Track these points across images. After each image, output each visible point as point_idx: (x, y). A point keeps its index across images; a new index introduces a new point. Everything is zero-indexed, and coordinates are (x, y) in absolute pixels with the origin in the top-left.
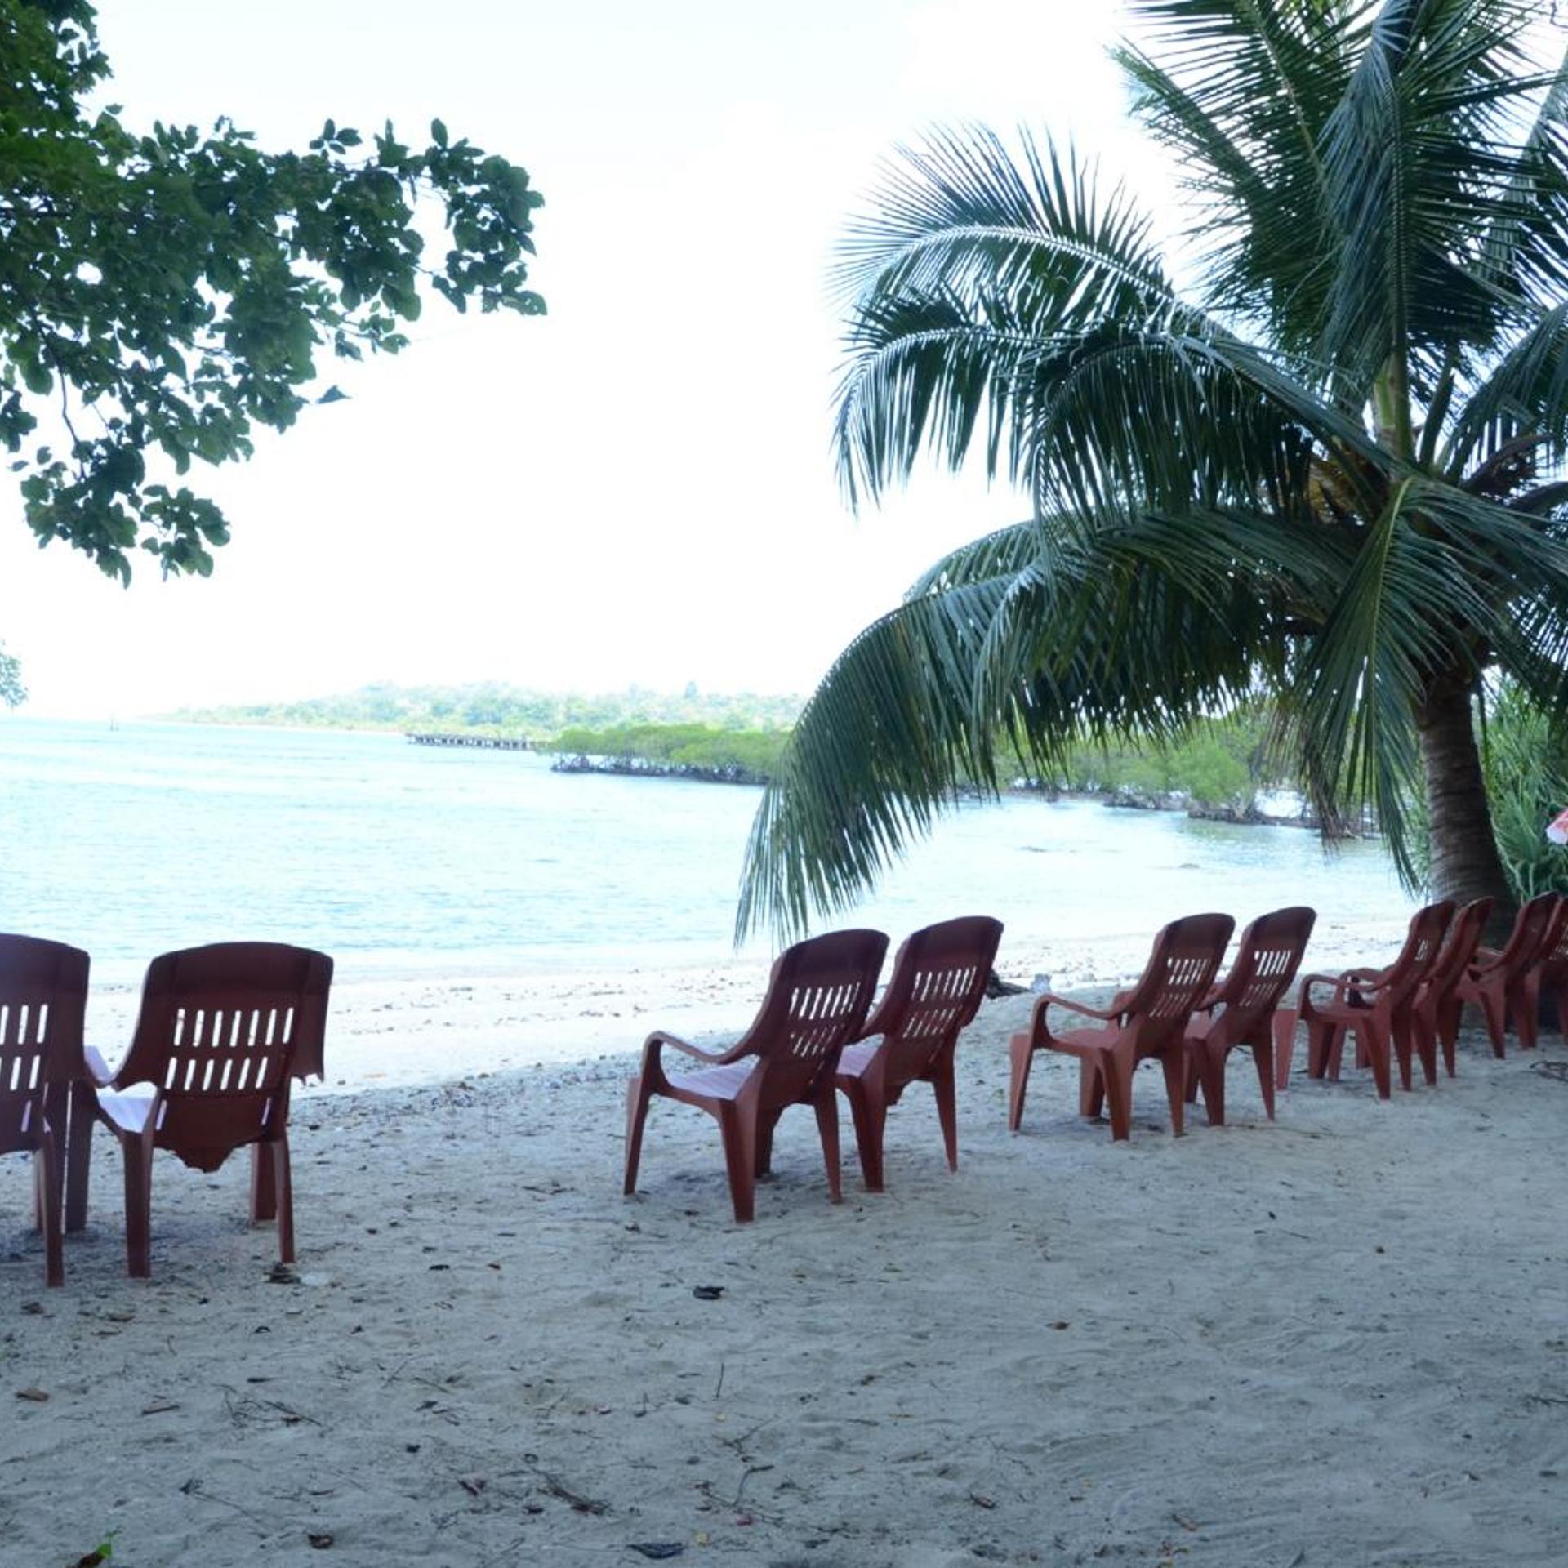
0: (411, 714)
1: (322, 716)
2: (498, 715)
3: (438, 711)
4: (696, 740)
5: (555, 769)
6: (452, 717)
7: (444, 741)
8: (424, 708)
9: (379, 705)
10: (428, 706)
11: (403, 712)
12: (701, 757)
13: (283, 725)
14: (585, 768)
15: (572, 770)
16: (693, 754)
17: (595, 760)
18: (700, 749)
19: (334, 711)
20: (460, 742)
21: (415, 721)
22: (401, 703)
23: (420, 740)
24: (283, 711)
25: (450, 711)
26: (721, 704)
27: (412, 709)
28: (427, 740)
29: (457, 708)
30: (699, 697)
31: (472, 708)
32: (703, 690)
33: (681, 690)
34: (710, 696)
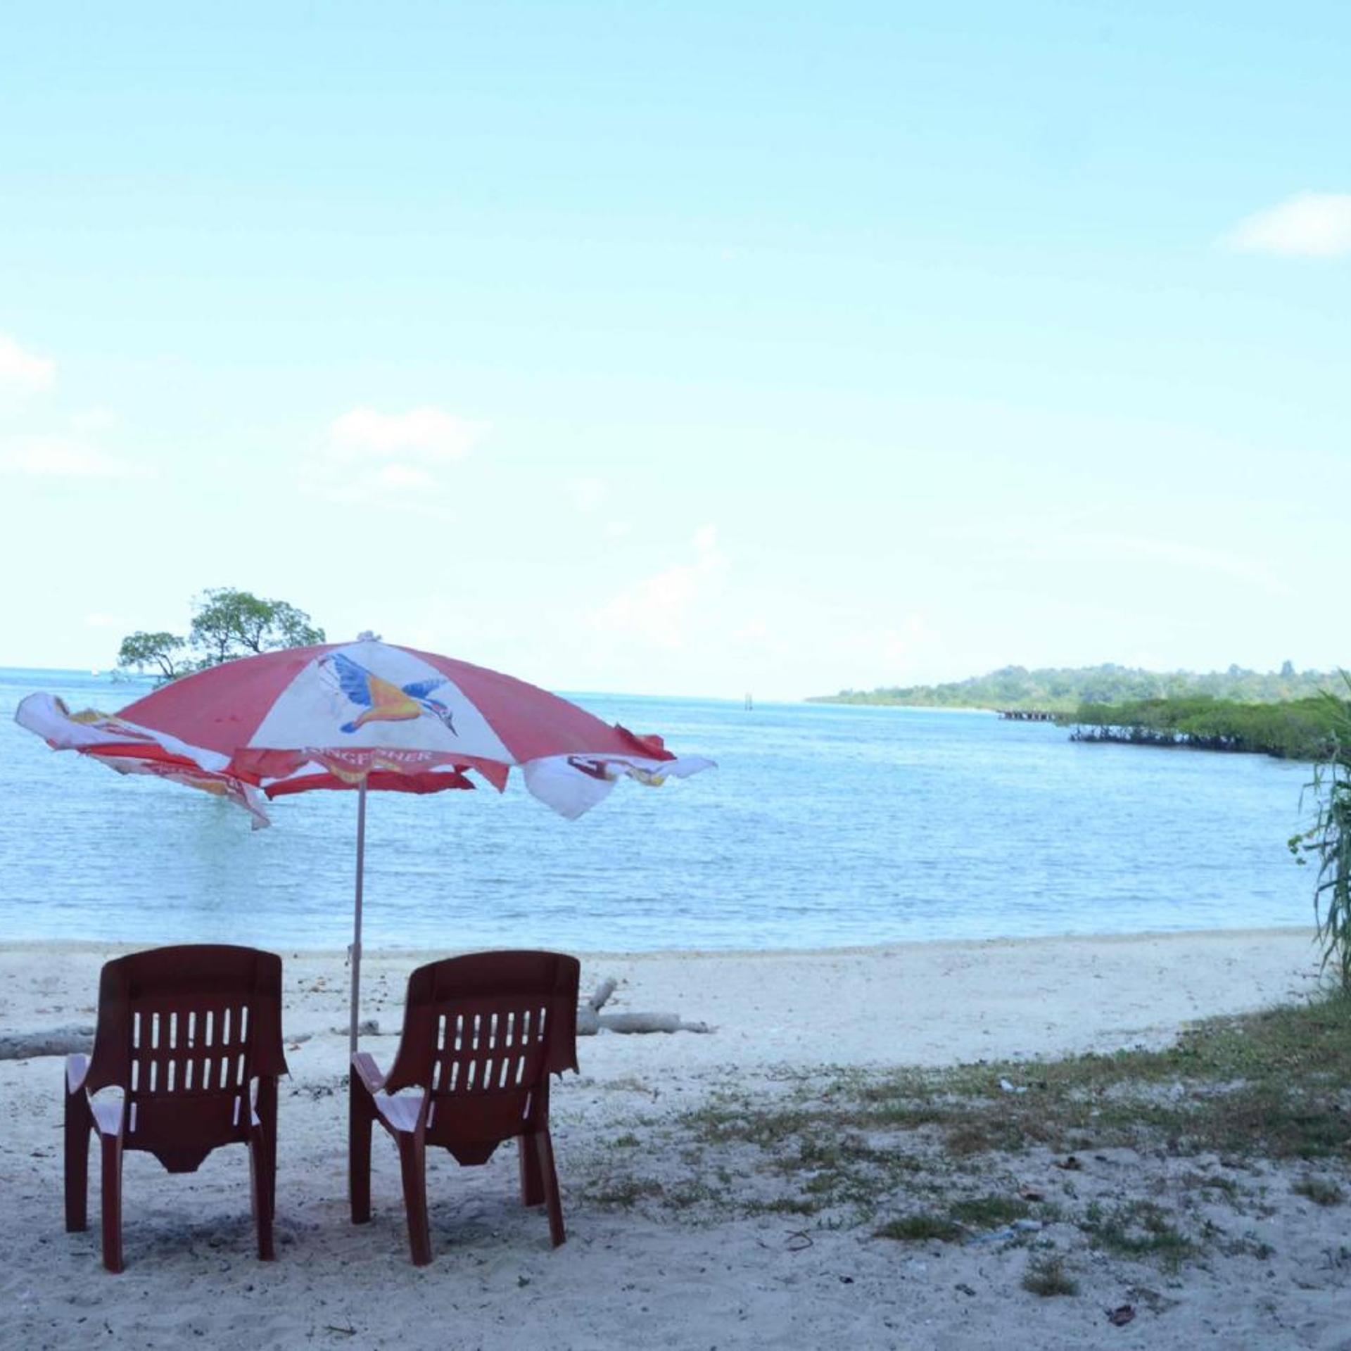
0: (1034, 695)
1: (955, 697)
2: (1108, 694)
3: (1057, 692)
4: (1200, 711)
5: (1072, 739)
6: (1067, 696)
7: (1030, 716)
8: (1042, 691)
9: (1006, 687)
10: (1048, 687)
11: (1027, 693)
12: (1203, 727)
13: (921, 705)
14: (1107, 739)
15: (1090, 739)
16: (1195, 724)
17: (1114, 730)
18: (1201, 719)
19: (968, 692)
20: (1044, 717)
21: (1037, 700)
22: (1026, 686)
23: (1009, 716)
24: (924, 693)
25: (1067, 691)
26: (1315, 682)
27: (1035, 690)
28: (1016, 715)
29: (1073, 689)
30: (1295, 676)
31: (1086, 689)
32: (1299, 669)
33: (1278, 670)
34: (1305, 674)
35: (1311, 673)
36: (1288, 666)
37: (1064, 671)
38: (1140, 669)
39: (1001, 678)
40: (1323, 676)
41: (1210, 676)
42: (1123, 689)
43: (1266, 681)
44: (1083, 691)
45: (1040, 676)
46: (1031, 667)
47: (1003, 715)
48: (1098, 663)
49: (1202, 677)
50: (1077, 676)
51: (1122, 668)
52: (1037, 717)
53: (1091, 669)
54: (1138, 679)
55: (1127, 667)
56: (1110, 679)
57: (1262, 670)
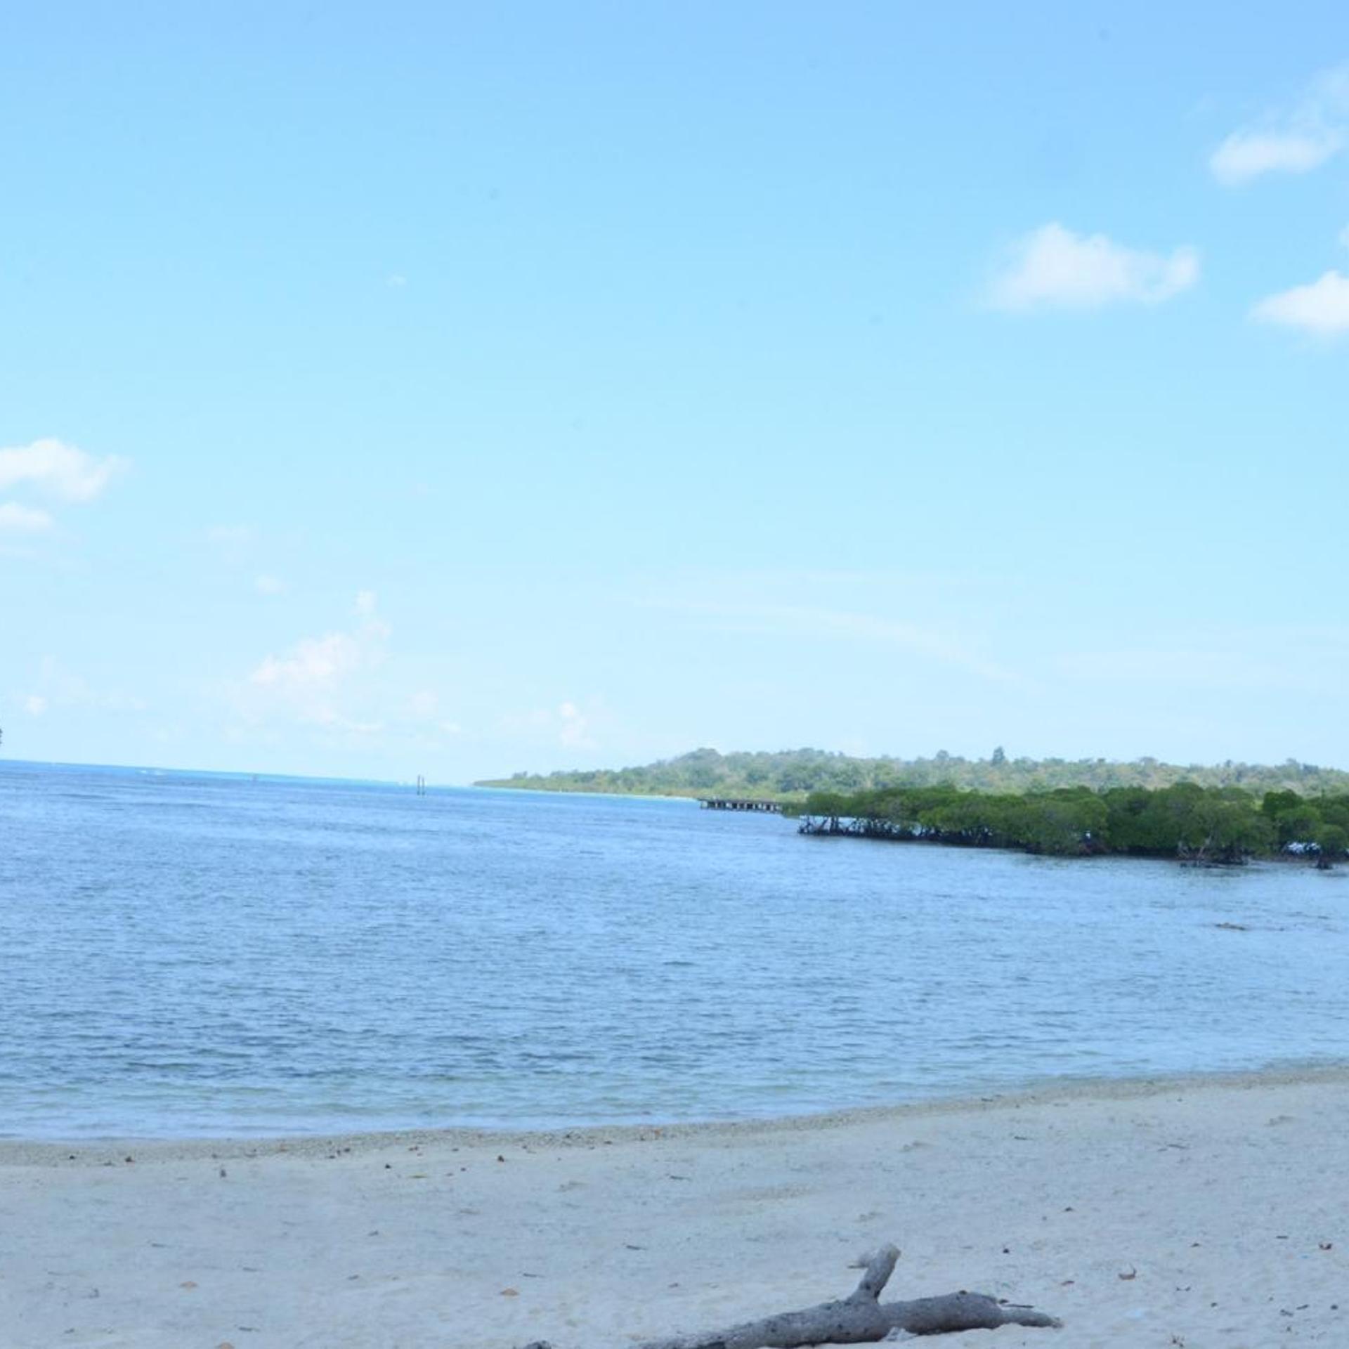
0: (728, 781)
1: (642, 783)
2: (810, 782)
3: (754, 778)
5: (802, 831)
6: (764, 783)
7: (735, 806)
8: (738, 777)
9: (698, 773)
10: (744, 774)
11: (721, 778)
13: (605, 791)
14: (837, 832)
15: (820, 833)
17: (845, 822)
19: (657, 778)
20: (750, 807)
21: (732, 787)
22: (718, 771)
23: (712, 804)
24: (606, 778)
25: (765, 778)
26: (1028, 771)
27: (729, 776)
28: (719, 804)
29: (771, 775)
30: (1007, 763)
31: (786, 776)
32: (1011, 756)
33: (989, 757)
34: (1016, 762)
35: (1024, 761)
36: (999, 752)
37: (759, 755)
38: (841, 754)
39: (691, 762)
40: (1036, 764)
41: (916, 763)
42: (825, 777)
43: (975, 769)
44: (781, 778)
45: (734, 761)
46: (723, 752)
47: (705, 804)
48: (796, 747)
49: (908, 763)
50: (774, 761)
51: (821, 752)
52: (742, 806)
53: (788, 753)
54: (839, 766)
55: (827, 751)
56: (811, 765)
57: (972, 757)
